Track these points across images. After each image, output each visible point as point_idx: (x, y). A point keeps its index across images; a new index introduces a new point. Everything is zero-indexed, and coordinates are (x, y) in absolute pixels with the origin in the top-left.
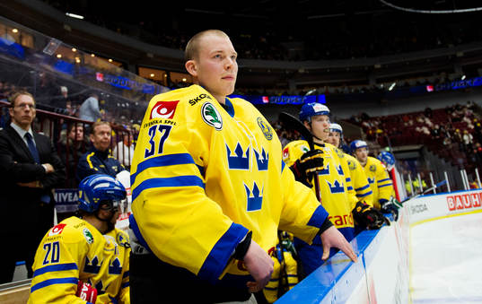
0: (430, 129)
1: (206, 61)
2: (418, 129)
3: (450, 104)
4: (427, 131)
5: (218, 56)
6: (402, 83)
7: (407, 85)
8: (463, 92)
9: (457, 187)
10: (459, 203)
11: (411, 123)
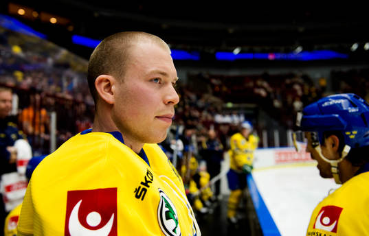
0: (266, 91)
1: (135, 82)
2: (257, 91)
4: (263, 93)
5: (156, 79)
6: (246, 48)
8: (298, 63)
9: (284, 143)
10: (283, 157)
11: (251, 84)
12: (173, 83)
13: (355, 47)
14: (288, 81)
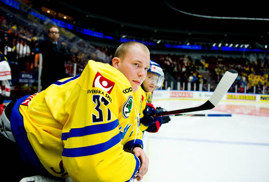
0: (170, 63)
2: (165, 62)
3: (181, 54)
4: (168, 63)
5: (136, 64)
6: (164, 41)
7: (166, 42)
8: (187, 51)
9: (175, 88)
10: (174, 95)
11: (163, 59)
12: (145, 68)
13: (214, 45)
14: (181, 59)
